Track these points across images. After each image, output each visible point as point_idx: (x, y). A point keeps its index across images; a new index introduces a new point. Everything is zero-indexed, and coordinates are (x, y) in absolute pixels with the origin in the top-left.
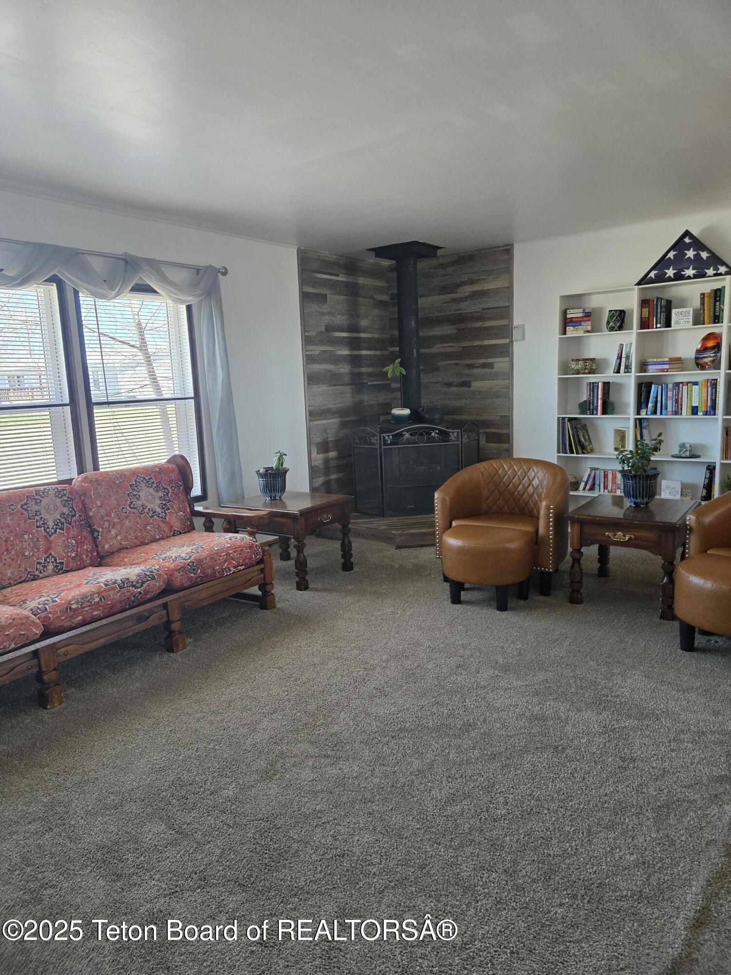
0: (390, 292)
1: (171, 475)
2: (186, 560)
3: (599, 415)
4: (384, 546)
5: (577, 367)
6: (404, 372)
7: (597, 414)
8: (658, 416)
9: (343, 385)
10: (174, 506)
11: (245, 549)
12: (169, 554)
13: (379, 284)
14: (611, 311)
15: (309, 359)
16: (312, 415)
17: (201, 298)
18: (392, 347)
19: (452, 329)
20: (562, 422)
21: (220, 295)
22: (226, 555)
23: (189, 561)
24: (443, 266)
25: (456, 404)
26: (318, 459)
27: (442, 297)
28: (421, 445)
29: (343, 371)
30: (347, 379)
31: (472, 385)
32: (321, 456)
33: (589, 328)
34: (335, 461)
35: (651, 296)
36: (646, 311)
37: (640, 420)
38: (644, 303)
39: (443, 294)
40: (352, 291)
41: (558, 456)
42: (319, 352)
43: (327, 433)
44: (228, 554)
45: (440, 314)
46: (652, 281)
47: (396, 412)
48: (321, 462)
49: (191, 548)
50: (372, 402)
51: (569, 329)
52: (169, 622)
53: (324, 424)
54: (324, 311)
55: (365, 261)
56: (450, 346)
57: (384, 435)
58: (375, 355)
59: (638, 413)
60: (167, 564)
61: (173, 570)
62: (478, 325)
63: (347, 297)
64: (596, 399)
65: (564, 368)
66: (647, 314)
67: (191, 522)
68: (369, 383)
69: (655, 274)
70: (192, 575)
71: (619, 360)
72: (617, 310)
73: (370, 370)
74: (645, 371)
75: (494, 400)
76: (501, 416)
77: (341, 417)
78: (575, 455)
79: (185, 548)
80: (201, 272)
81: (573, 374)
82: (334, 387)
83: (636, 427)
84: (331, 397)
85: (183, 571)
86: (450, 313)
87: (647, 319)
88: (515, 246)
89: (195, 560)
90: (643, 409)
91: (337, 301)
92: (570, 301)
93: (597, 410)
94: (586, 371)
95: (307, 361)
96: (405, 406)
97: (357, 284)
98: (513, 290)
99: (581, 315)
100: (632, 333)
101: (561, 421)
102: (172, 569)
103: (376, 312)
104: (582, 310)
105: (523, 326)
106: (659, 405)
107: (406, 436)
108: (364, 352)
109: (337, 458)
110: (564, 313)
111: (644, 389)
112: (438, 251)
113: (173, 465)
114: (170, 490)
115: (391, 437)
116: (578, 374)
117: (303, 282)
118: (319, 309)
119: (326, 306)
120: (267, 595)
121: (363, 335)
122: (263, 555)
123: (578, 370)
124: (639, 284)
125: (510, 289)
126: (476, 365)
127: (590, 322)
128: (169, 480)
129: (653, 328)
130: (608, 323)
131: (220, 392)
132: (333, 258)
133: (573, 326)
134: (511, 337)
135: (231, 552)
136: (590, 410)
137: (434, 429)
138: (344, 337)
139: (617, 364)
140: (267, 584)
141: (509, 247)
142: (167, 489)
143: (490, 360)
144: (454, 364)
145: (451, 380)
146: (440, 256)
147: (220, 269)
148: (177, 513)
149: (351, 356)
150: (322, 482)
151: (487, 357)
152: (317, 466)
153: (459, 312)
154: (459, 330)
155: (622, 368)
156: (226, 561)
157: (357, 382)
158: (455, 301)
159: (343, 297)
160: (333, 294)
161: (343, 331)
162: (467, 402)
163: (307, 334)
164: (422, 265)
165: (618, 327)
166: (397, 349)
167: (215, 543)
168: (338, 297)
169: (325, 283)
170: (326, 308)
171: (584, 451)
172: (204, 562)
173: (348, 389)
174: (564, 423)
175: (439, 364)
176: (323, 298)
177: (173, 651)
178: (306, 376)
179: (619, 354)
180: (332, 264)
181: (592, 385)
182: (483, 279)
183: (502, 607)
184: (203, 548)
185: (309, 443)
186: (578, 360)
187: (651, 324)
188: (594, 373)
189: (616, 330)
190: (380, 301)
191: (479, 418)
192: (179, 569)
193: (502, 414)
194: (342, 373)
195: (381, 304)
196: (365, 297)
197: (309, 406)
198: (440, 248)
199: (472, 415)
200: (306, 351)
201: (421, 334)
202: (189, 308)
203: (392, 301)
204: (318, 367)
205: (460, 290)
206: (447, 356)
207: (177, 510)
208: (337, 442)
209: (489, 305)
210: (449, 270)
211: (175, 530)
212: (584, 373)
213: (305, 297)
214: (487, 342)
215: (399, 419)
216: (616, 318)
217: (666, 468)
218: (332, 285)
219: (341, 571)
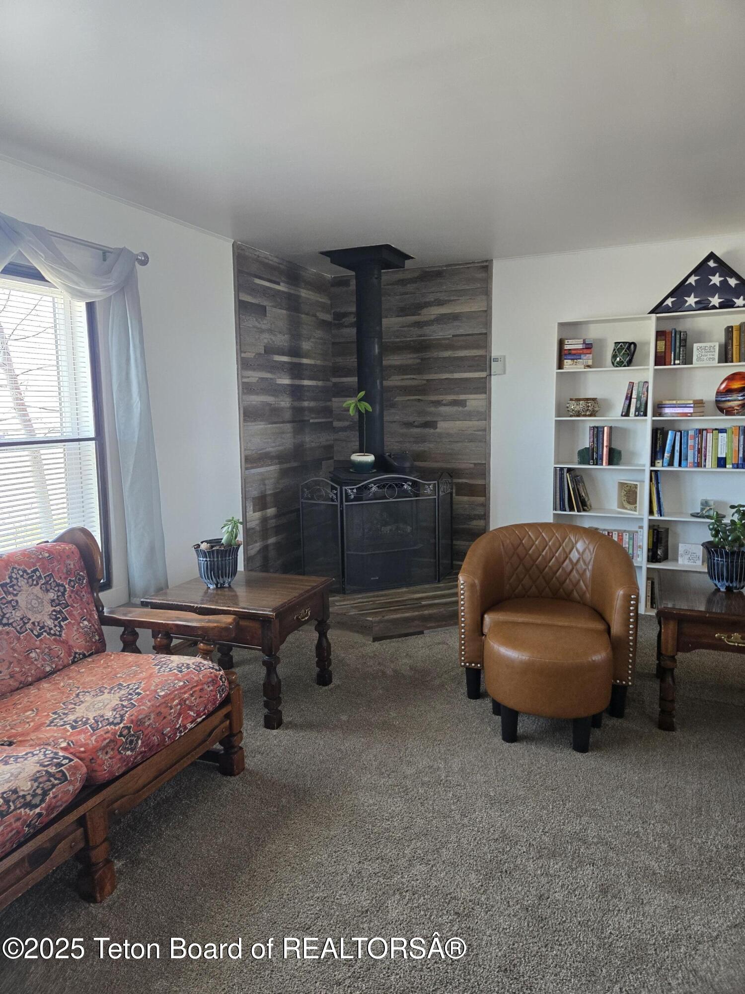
0: (333, 311)
1: (69, 562)
2: (115, 725)
3: (605, 465)
4: (358, 638)
5: (578, 408)
6: (370, 409)
7: (602, 464)
8: (675, 468)
9: (283, 422)
10: (75, 613)
11: (206, 687)
12: (80, 712)
13: (320, 300)
14: (619, 343)
15: (246, 388)
16: (250, 461)
17: (111, 294)
18: (335, 377)
19: (414, 358)
20: (560, 474)
21: (137, 292)
22: (179, 704)
23: (122, 725)
24: (403, 282)
25: (418, 448)
26: (255, 517)
27: (400, 319)
28: (391, 500)
29: (283, 404)
30: (288, 415)
31: (438, 426)
32: (258, 514)
33: (590, 363)
34: (274, 521)
35: (667, 327)
36: (661, 344)
37: (656, 472)
38: (660, 335)
39: (401, 316)
40: (293, 304)
41: (554, 514)
42: (257, 379)
43: (265, 484)
44: (182, 702)
45: (398, 340)
46: (668, 310)
47: (357, 458)
48: (257, 522)
49: (118, 695)
50: (313, 445)
51: (567, 363)
52: (88, 848)
53: (261, 474)
54: (264, 327)
55: (307, 269)
56: (411, 379)
57: (346, 488)
58: (317, 387)
59: (653, 464)
60: (82, 738)
61: (96, 750)
62: (447, 354)
63: (288, 313)
64: (601, 446)
65: (561, 410)
66: (664, 347)
67: (101, 635)
68: (311, 421)
69: (672, 302)
70: (129, 753)
71: (627, 402)
72: (627, 343)
73: (312, 404)
74: (660, 415)
75: (466, 444)
76: (475, 464)
77: (280, 463)
78: (576, 513)
79: (106, 696)
80: (111, 258)
81: (571, 416)
82: (274, 425)
83: (651, 480)
84: (271, 438)
85: (113, 749)
86: (411, 339)
87: (663, 354)
88: (494, 262)
89: (132, 721)
90: (659, 460)
91: (277, 315)
92: (568, 328)
93: (602, 459)
94: (588, 413)
95: (243, 391)
96: (369, 451)
97: (299, 297)
98: (491, 315)
99: (580, 346)
100: (648, 369)
101: (558, 472)
102: (94, 748)
103: (319, 333)
104: (582, 340)
105: (504, 357)
106: (677, 455)
107: (373, 489)
108: (306, 383)
109: (277, 516)
110: (561, 343)
111: (659, 435)
112: (407, 262)
113: (70, 545)
114: (67, 586)
115: (355, 491)
116: (578, 416)
117: (239, 287)
118: (257, 324)
119: (265, 322)
120: (233, 751)
121: (305, 361)
122: (231, 689)
123: (579, 412)
124: (653, 312)
125: (487, 313)
126: (444, 402)
127: (591, 355)
128: (65, 571)
129: (671, 365)
130: (614, 357)
131: (137, 430)
132: (274, 260)
133: (572, 359)
134: (488, 371)
135: (186, 696)
136: (593, 459)
137: (406, 480)
138: (285, 362)
139: (626, 406)
140: (234, 735)
141: (487, 264)
142: (63, 586)
143: (462, 397)
144: (415, 400)
145: (411, 419)
146: (407, 270)
147: (137, 255)
148: (79, 624)
149: (291, 386)
150: (258, 549)
151: (458, 393)
152: (253, 529)
153: (423, 338)
154: (422, 359)
155: (633, 410)
156: (180, 714)
157: (298, 420)
158: (419, 325)
159: (284, 312)
160: (273, 306)
161: (283, 354)
162: (432, 446)
163: (243, 355)
164: (388, 276)
165: (627, 362)
166: (355, 379)
167: (157, 680)
168: (280, 311)
169: (265, 291)
170: (264, 324)
171: (585, 508)
172: (147, 723)
173: (288, 427)
174: (562, 475)
175: (396, 399)
176: (261, 311)
177: (95, 901)
178: (242, 412)
179: (627, 394)
180: (272, 268)
181: (596, 430)
182: (453, 300)
183: (582, 747)
184: (139, 694)
185: (245, 498)
186: (578, 400)
187: (667, 360)
188: (595, 416)
189: (625, 366)
190: (323, 320)
191: (448, 466)
192: (105, 747)
193: (476, 462)
194: (283, 408)
195: (324, 324)
196: (307, 314)
197: (245, 450)
198: (409, 257)
199: (439, 462)
200: (243, 377)
201: (384, 363)
202: (90, 307)
203: (337, 322)
204: (256, 399)
205: (425, 311)
206: (406, 390)
207: (78, 618)
208: (275, 495)
209: (461, 331)
210: (410, 287)
211: (76, 653)
212: (585, 416)
213: (242, 307)
214: (457, 376)
215: (361, 468)
216: (626, 351)
217: (679, 529)
218: (274, 295)
219: (317, 686)
